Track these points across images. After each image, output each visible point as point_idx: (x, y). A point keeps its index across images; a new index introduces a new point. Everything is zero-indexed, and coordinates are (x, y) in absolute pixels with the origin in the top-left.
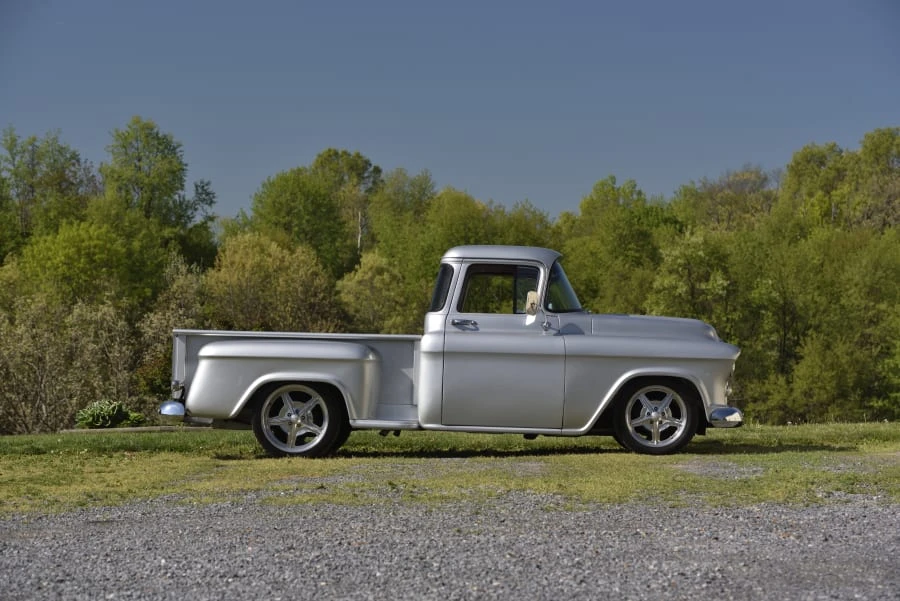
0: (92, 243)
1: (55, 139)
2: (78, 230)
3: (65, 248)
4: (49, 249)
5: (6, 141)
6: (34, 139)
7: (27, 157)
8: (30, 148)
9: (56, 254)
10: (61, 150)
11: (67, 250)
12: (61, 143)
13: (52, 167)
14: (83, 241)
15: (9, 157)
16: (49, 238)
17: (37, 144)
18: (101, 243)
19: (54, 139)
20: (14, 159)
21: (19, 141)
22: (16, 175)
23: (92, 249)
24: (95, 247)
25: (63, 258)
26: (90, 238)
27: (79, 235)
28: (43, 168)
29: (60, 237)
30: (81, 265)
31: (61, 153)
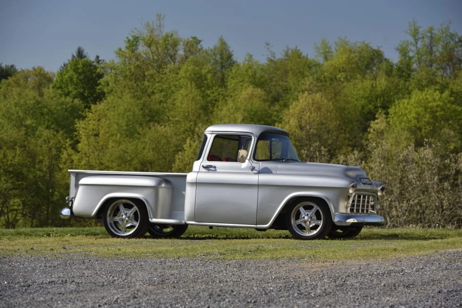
0: (435, 104)
1: (448, 28)
2: (426, 95)
3: (416, 107)
4: (406, 109)
5: (411, 30)
6: (432, 29)
7: (427, 41)
8: (429, 35)
9: (410, 112)
10: (452, 36)
11: (417, 109)
12: (452, 31)
13: (445, 47)
14: (430, 102)
15: (413, 41)
16: (406, 101)
17: (433, 31)
18: (441, 104)
19: (446, 28)
20: (417, 43)
21: (421, 30)
22: (418, 54)
23: (435, 109)
24: (438, 106)
25: (414, 114)
26: (434, 100)
27: (427, 99)
28: (439, 49)
29: (413, 100)
30: (426, 120)
31: (452, 39)
